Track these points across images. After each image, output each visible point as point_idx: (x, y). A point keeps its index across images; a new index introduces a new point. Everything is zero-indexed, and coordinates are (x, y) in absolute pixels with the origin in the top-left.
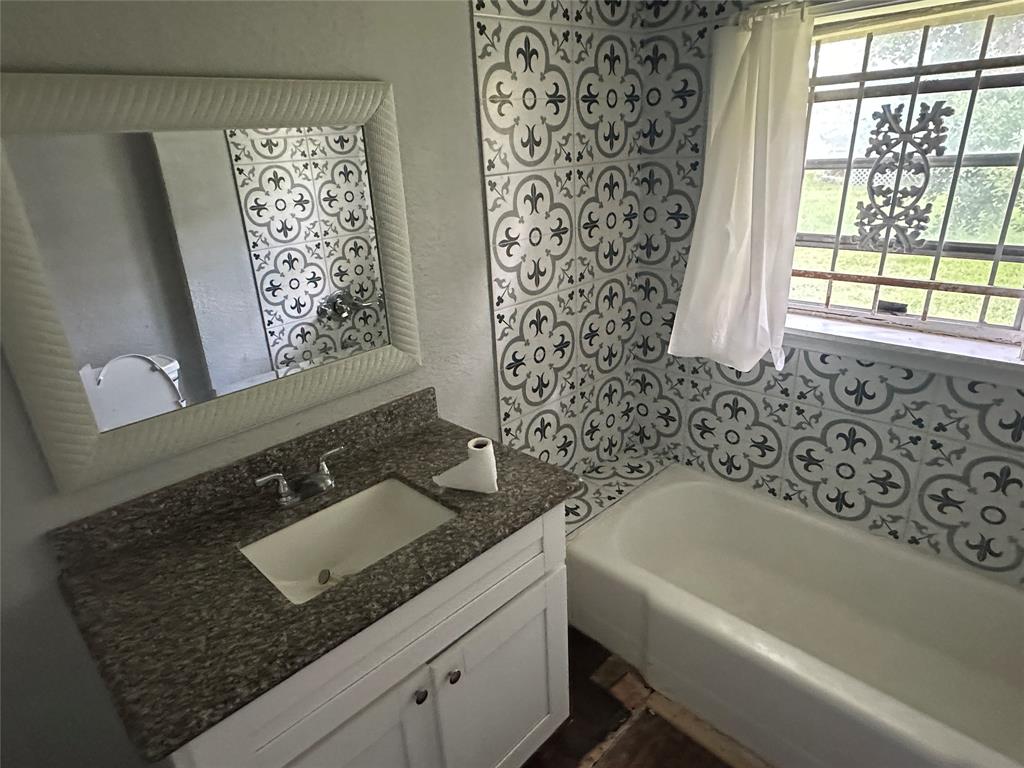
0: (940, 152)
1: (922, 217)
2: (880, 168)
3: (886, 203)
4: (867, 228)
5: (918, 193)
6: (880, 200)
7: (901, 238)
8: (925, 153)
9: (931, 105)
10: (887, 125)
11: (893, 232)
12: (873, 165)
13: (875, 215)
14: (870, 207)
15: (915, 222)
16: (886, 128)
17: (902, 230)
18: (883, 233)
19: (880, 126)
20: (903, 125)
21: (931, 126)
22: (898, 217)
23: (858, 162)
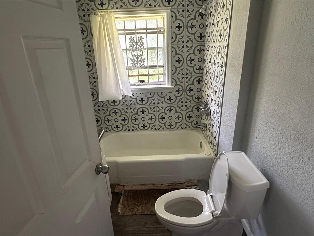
0: (144, 47)
1: (143, 61)
2: (133, 51)
3: (136, 58)
4: (134, 64)
5: (141, 55)
6: (135, 58)
7: (141, 66)
8: (141, 47)
9: (140, 37)
10: (132, 41)
11: (139, 64)
12: (132, 50)
13: (134, 61)
14: (133, 59)
15: (142, 62)
16: (132, 42)
17: (141, 64)
18: (137, 65)
19: (131, 41)
20: (135, 41)
21: (141, 41)
22: (139, 61)
23: (128, 49)
